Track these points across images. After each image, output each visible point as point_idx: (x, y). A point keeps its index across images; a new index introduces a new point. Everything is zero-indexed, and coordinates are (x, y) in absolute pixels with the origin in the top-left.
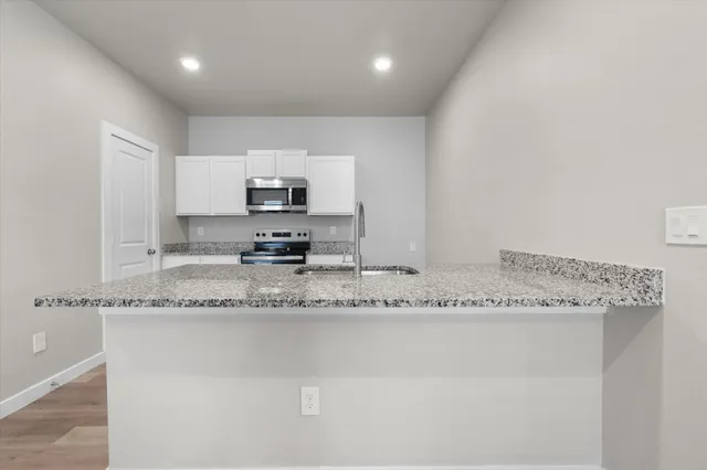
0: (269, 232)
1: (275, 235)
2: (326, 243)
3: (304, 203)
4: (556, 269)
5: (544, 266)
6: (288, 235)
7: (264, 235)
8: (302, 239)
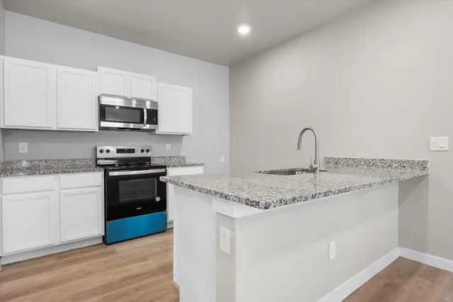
0: (113, 149)
1: (119, 151)
2: (163, 158)
3: (156, 123)
4: (371, 164)
5: (362, 163)
6: (132, 151)
7: (108, 151)
8: (145, 155)
